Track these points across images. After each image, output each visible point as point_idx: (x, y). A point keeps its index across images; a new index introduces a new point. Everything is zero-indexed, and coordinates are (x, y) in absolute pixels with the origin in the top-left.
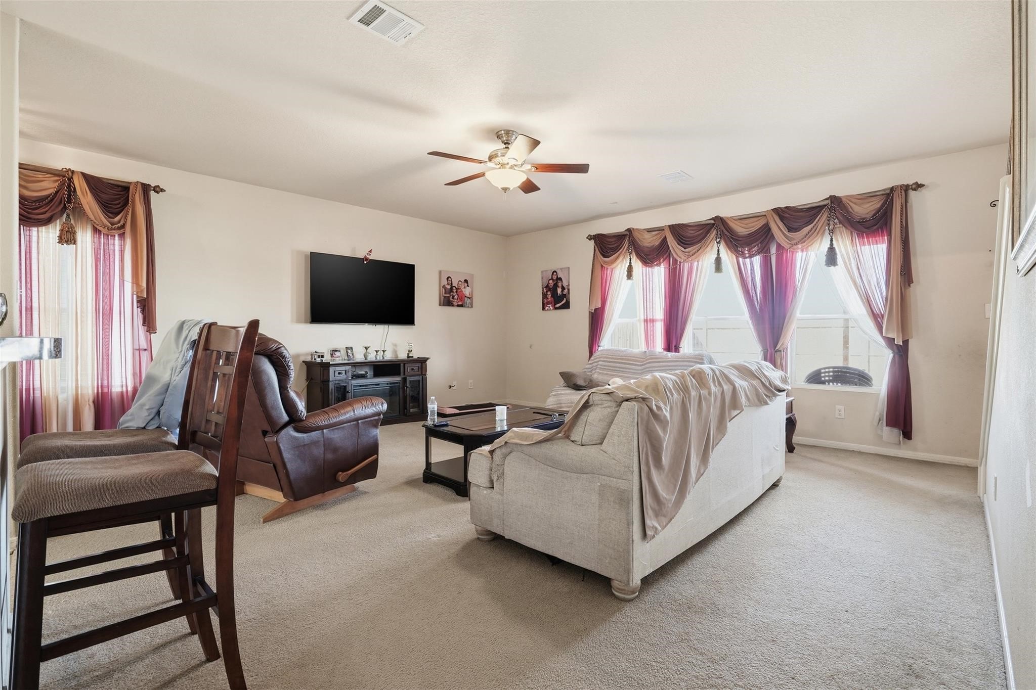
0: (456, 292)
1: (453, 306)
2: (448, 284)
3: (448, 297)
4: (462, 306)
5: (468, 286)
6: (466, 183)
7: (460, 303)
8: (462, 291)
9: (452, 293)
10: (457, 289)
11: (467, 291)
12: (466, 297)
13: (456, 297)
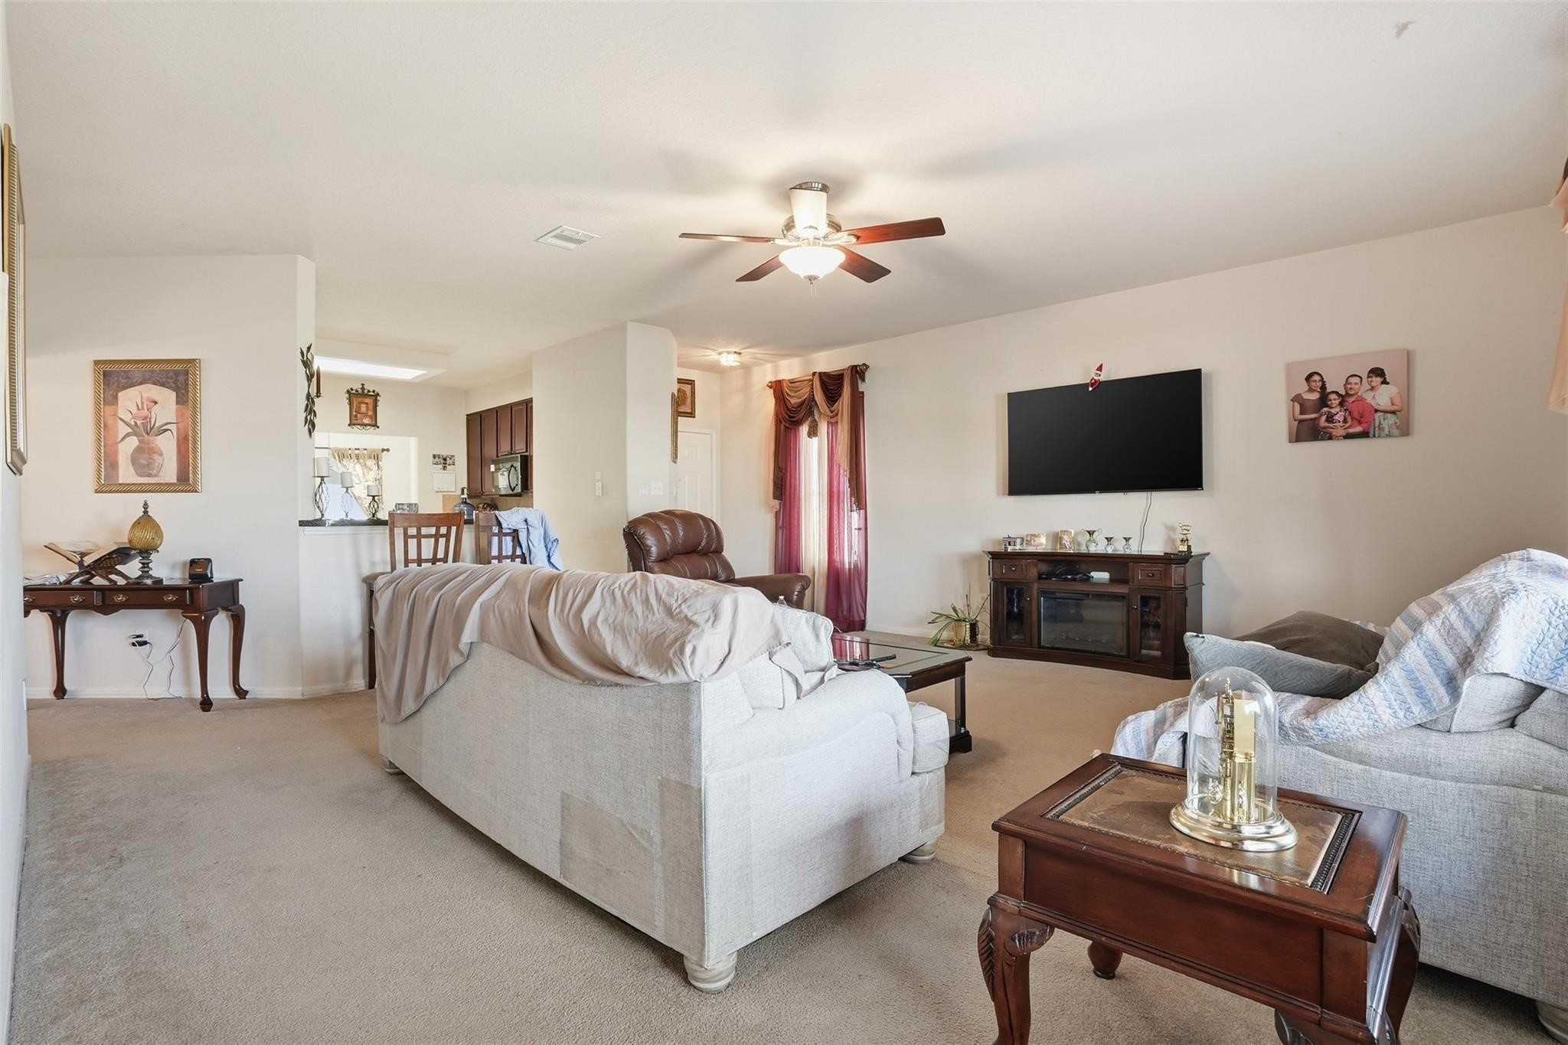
0: (1341, 404)
1: (1330, 438)
2: (1311, 390)
3: (1315, 419)
4: (1364, 435)
5: (1385, 382)
6: (867, 257)
7: (1358, 429)
8: (1361, 400)
9: (1325, 409)
10: (1343, 399)
11: (1383, 397)
12: (1376, 411)
13: (1340, 417)
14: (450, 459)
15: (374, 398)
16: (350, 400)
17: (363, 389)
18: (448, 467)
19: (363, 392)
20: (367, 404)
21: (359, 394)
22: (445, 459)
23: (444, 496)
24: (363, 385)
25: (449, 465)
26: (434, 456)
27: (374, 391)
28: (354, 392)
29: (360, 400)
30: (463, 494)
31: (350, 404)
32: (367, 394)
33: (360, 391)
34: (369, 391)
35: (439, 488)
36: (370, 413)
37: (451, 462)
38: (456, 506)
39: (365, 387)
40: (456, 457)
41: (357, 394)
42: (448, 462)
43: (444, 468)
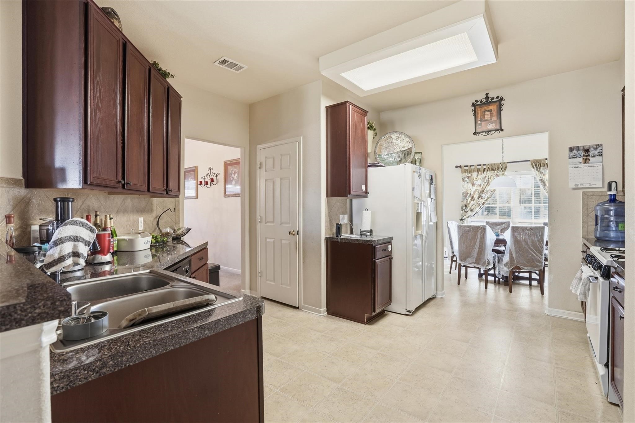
14: (596, 149)
15: (498, 103)
16: (475, 112)
17: (487, 98)
18: (591, 158)
19: (487, 101)
20: (491, 110)
21: (484, 104)
22: (587, 151)
23: (584, 193)
24: (487, 94)
25: (594, 156)
26: (571, 149)
27: (498, 97)
28: (479, 103)
29: (483, 109)
30: (610, 189)
31: (475, 115)
32: (491, 102)
33: (484, 101)
34: (493, 98)
35: (576, 185)
36: (494, 118)
37: (596, 152)
38: (598, 205)
39: (489, 96)
40: (604, 145)
41: (482, 104)
42: (591, 154)
43: (586, 161)
